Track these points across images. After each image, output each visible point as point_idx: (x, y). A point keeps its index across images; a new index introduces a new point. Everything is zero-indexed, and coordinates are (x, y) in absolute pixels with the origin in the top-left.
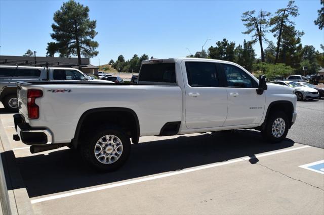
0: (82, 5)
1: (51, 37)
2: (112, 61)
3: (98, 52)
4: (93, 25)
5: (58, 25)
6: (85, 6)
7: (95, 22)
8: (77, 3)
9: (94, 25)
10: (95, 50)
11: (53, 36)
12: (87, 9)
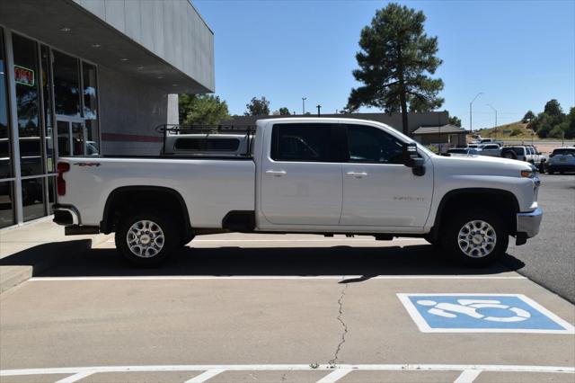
0: (413, 11)
1: (354, 78)
2: (529, 115)
3: (442, 101)
4: (430, 46)
5: (367, 54)
6: (416, 12)
7: (435, 40)
8: (402, 7)
9: (432, 47)
10: (438, 96)
11: (358, 75)
12: (420, 18)
